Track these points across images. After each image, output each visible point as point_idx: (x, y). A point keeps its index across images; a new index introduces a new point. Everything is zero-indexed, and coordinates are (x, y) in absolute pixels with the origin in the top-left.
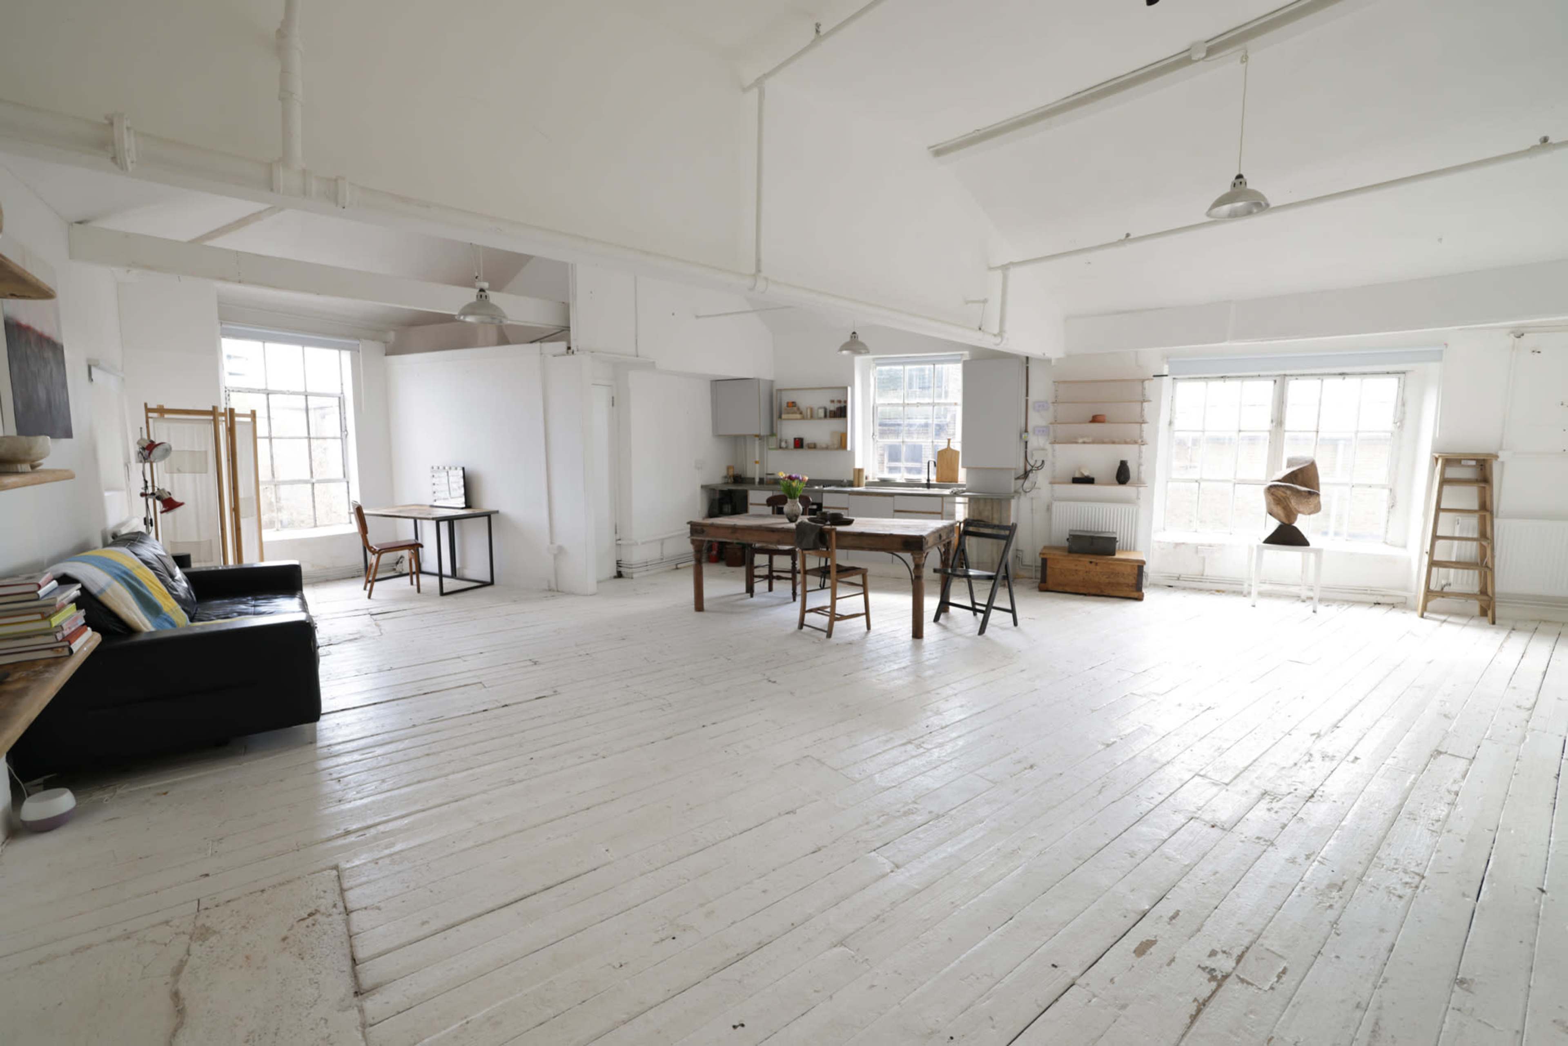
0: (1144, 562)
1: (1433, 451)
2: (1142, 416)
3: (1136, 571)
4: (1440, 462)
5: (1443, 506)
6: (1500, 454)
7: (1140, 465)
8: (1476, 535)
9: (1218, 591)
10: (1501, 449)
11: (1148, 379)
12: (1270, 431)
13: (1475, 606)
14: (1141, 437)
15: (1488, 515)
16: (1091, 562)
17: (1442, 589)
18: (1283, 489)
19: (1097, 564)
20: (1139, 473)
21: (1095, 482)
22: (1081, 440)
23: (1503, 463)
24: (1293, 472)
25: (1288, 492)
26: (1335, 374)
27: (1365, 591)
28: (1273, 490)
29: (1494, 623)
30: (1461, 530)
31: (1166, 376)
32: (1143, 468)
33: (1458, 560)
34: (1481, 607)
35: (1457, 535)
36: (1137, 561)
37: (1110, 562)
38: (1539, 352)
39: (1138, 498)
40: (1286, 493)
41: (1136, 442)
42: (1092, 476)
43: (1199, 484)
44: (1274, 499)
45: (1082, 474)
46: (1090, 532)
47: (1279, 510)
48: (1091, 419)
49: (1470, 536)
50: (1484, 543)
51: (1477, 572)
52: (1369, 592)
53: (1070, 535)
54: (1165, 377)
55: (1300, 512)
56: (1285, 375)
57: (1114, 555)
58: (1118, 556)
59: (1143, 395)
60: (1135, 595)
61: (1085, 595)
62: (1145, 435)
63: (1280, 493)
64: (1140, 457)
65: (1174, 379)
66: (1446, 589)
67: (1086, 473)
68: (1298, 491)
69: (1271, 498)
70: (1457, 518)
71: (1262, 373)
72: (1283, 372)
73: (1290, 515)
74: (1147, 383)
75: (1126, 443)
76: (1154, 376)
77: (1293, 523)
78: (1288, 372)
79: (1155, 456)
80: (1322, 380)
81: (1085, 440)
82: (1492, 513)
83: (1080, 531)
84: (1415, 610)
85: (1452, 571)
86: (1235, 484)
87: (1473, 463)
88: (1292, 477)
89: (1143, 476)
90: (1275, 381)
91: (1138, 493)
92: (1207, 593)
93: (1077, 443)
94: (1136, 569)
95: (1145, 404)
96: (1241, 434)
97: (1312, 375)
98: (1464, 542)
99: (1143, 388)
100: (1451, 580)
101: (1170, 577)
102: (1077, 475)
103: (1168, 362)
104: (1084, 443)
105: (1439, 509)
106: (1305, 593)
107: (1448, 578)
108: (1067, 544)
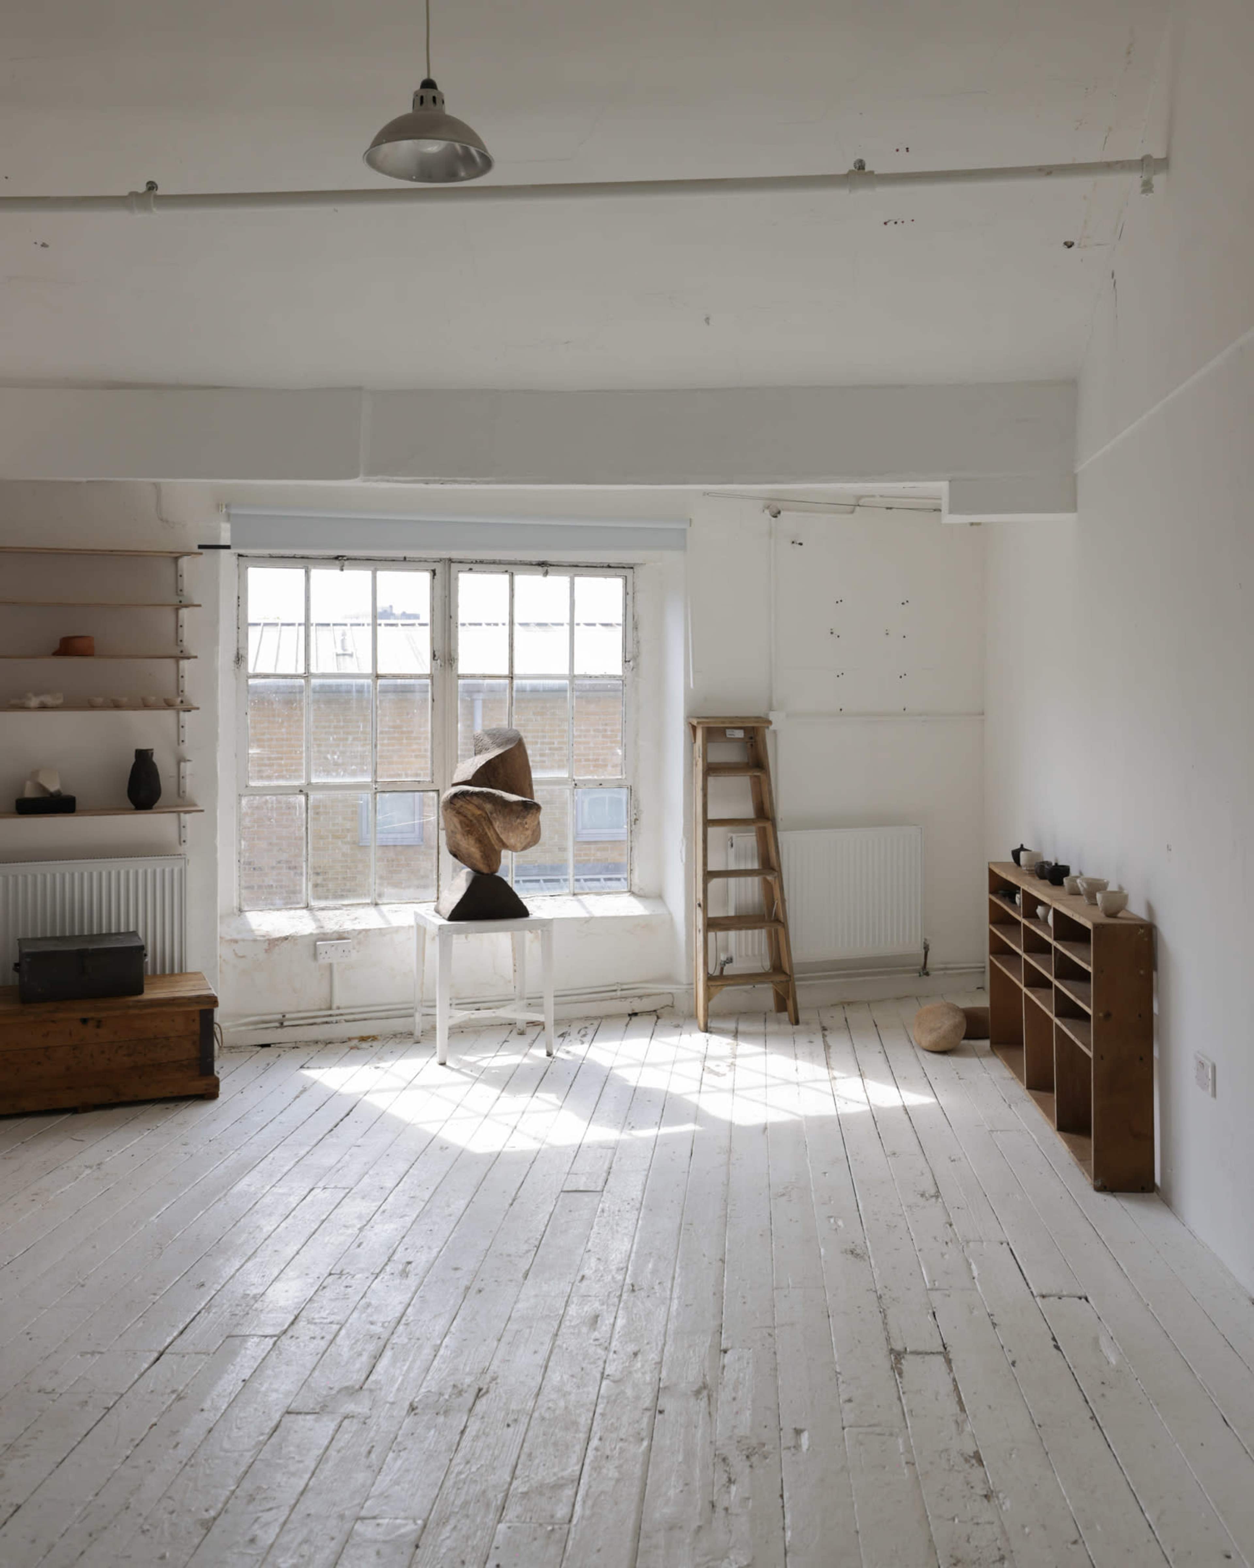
0: (213, 1001)
1: (688, 717)
2: (178, 641)
3: (196, 1027)
4: (699, 734)
5: (711, 816)
6: (772, 717)
7: (180, 760)
8: (756, 866)
9: (363, 1039)
10: (771, 708)
11: (188, 554)
12: (431, 677)
13: (766, 995)
14: (180, 691)
15: (768, 825)
16: (84, 1021)
17: (722, 970)
18: (476, 801)
19: (99, 1024)
20: (179, 777)
21: (78, 807)
22: (34, 702)
23: (775, 732)
24: (489, 763)
25: (488, 807)
26: (531, 564)
27: (611, 992)
28: (459, 803)
29: (797, 1022)
30: (737, 857)
31: (228, 547)
32: (187, 768)
33: (738, 914)
34: (777, 994)
35: (732, 867)
36: (199, 999)
37: (132, 1012)
38: (801, 544)
39: (182, 841)
40: (482, 809)
41: (169, 705)
42: (66, 792)
43: (307, 796)
44: (461, 822)
45: (43, 789)
46: (72, 938)
47: (470, 846)
48: (57, 646)
49: (749, 866)
50: (769, 878)
51: (764, 933)
52: (619, 993)
53: (22, 955)
54: (223, 551)
55: (505, 846)
56: (451, 561)
57: (141, 992)
58: (152, 993)
59: (179, 591)
60: (199, 1085)
61: (74, 1110)
62: (188, 686)
63: (471, 810)
64: (180, 741)
65: (240, 555)
66: (728, 970)
67: (53, 786)
68: (506, 804)
69: (456, 820)
70: (730, 835)
71: (409, 554)
72: (445, 554)
73: (491, 855)
74: (184, 562)
75: (146, 706)
76: (200, 547)
77: (496, 871)
78: (455, 555)
79: (214, 737)
80: (512, 575)
81: (48, 700)
82: (774, 826)
83: (45, 939)
84: (692, 1016)
85: (732, 934)
86: (376, 793)
87: (740, 734)
88: (485, 775)
89: (189, 784)
90: (434, 572)
91: (181, 827)
92: (345, 1048)
93: (23, 708)
94: (198, 1019)
95: (184, 613)
96: (380, 682)
97: (494, 562)
98: (742, 880)
99: (178, 576)
100: (733, 951)
101: (264, 1024)
102: (29, 792)
103: (229, 517)
104: (43, 707)
105: (708, 823)
106: (523, 1016)
107: (726, 949)
108: (13, 978)
